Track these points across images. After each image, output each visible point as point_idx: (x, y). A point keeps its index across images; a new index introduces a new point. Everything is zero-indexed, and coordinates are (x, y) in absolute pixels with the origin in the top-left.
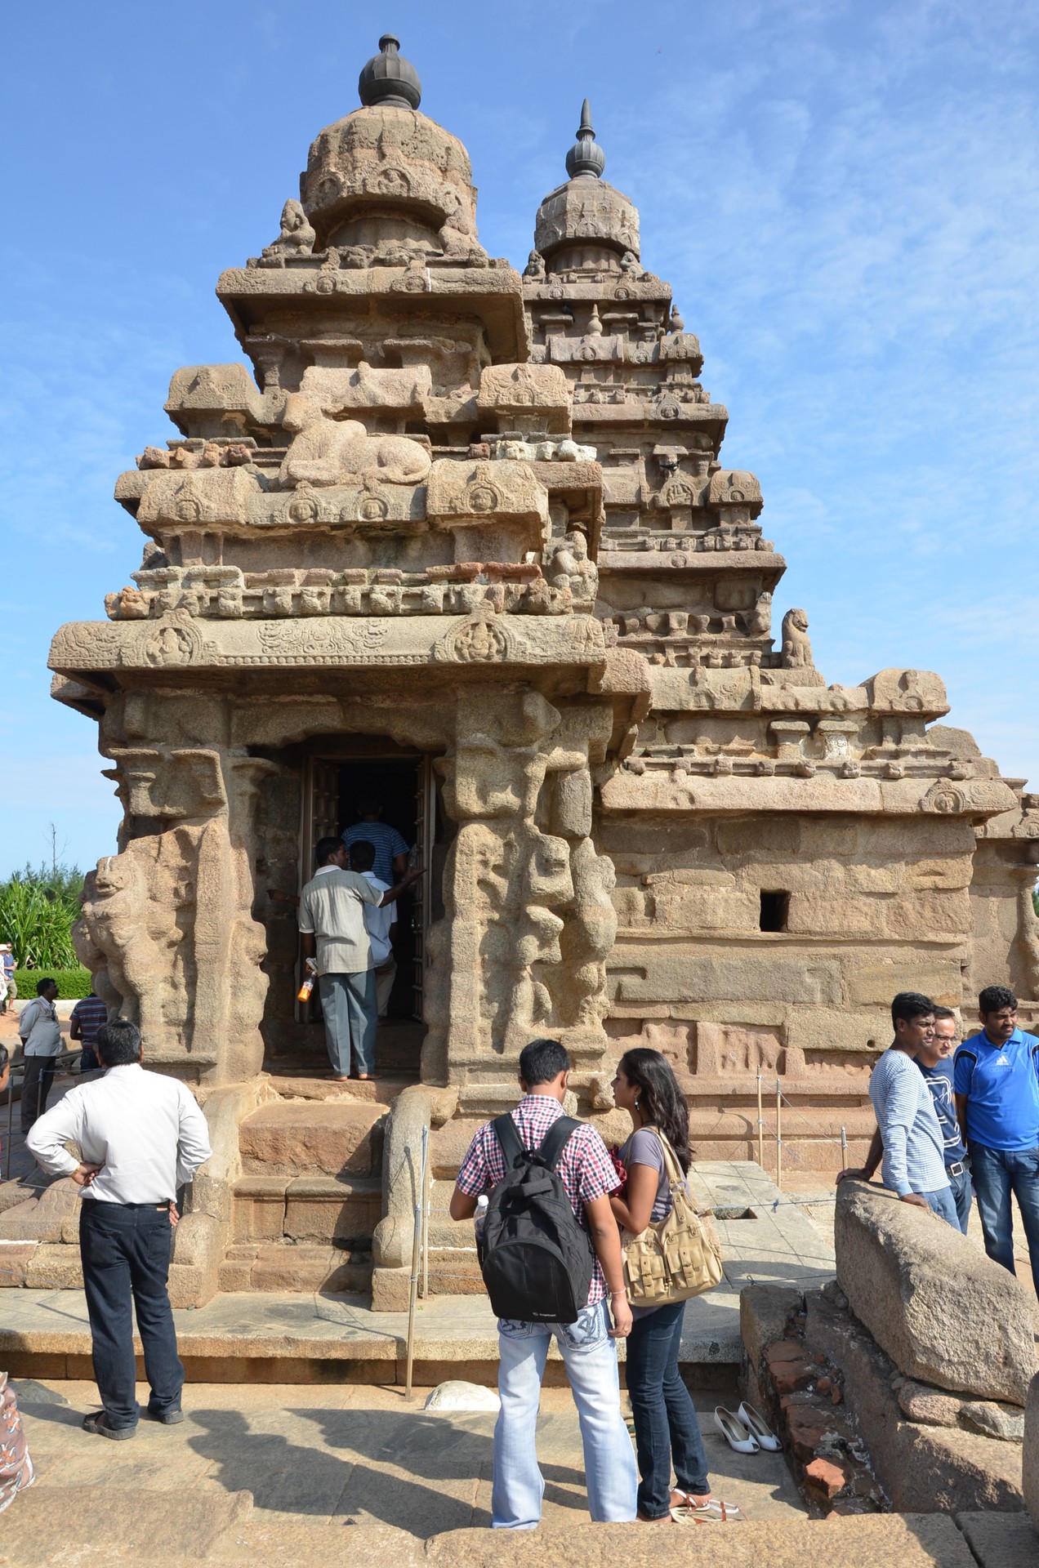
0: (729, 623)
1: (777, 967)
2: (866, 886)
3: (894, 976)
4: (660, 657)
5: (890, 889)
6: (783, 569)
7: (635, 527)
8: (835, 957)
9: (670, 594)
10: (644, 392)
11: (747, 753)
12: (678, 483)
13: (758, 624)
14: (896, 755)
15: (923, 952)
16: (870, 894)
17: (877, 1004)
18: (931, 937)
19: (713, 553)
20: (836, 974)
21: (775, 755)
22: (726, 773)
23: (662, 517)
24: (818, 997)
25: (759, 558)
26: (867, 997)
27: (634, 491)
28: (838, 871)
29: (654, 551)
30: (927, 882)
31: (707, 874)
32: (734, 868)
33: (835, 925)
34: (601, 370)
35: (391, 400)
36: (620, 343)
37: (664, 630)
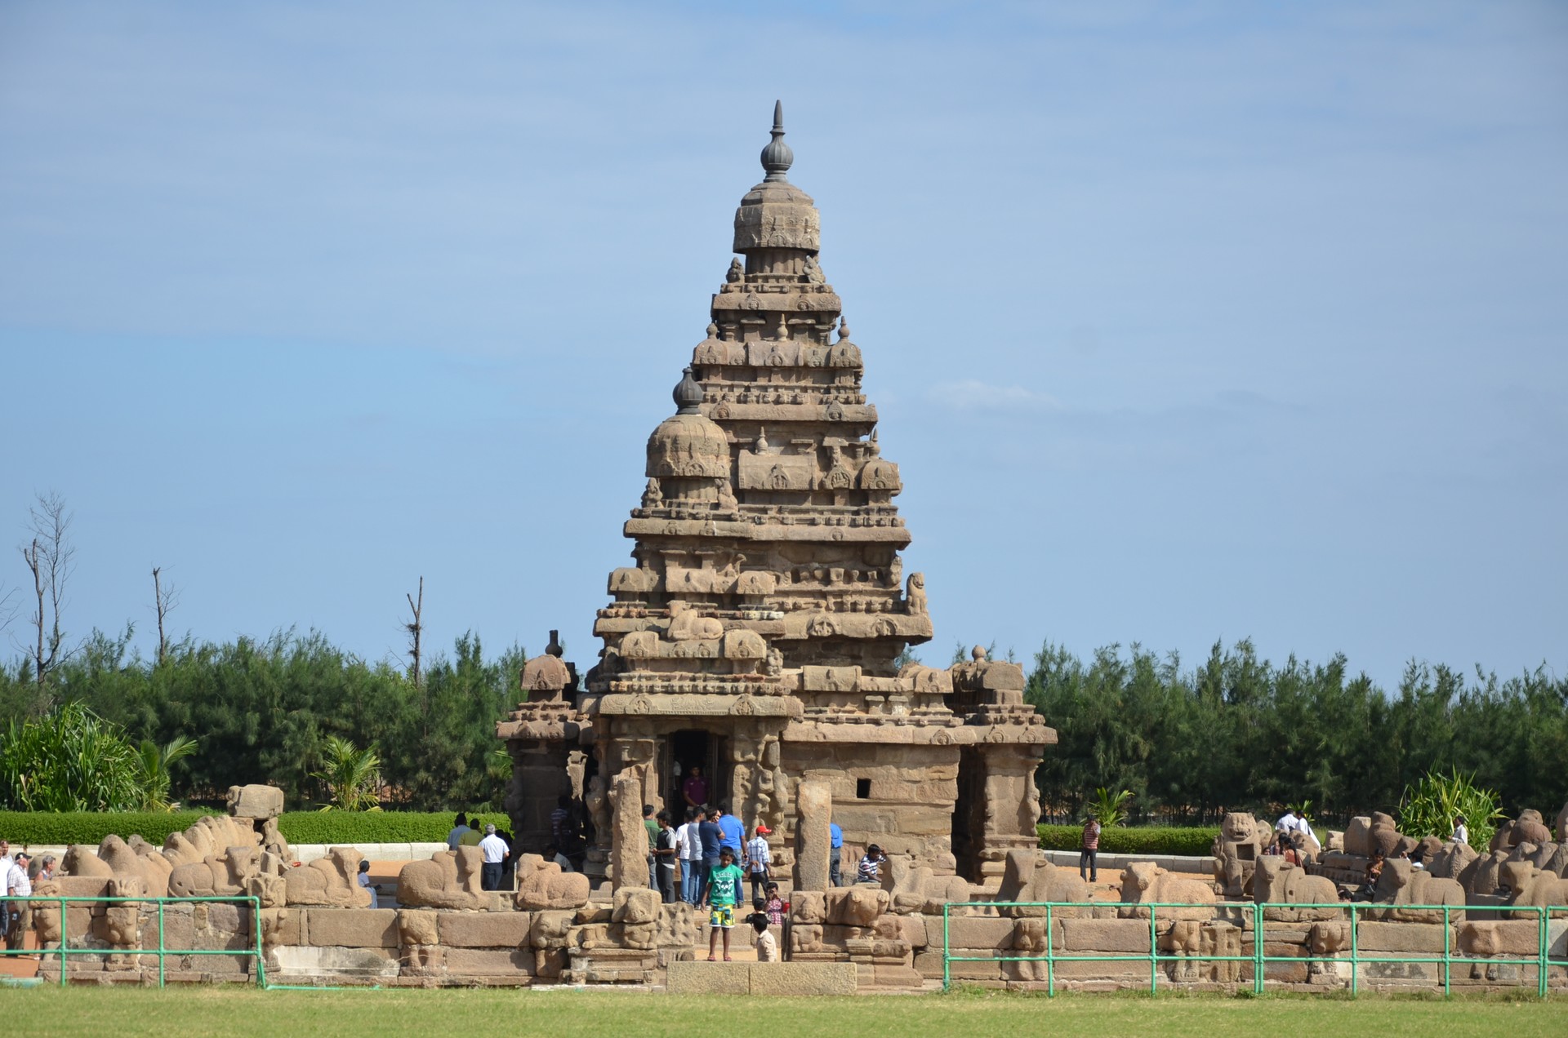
0: (873, 576)
1: (864, 815)
2: (907, 777)
3: (919, 820)
4: (823, 603)
5: (918, 779)
6: (910, 542)
7: (807, 505)
8: (892, 810)
9: (832, 555)
10: (818, 389)
11: (853, 712)
12: (839, 472)
13: (891, 580)
14: (925, 714)
15: (933, 809)
16: (908, 781)
17: (911, 833)
18: (937, 801)
19: (862, 528)
20: (892, 819)
21: (867, 712)
22: (842, 723)
23: (826, 495)
24: (883, 829)
25: (893, 534)
26: (906, 830)
27: (808, 480)
28: (894, 770)
29: (821, 526)
30: (936, 775)
31: (832, 771)
32: (845, 768)
33: (891, 796)
34: (787, 371)
35: (702, 589)
36: (801, 349)
37: (827, 580)
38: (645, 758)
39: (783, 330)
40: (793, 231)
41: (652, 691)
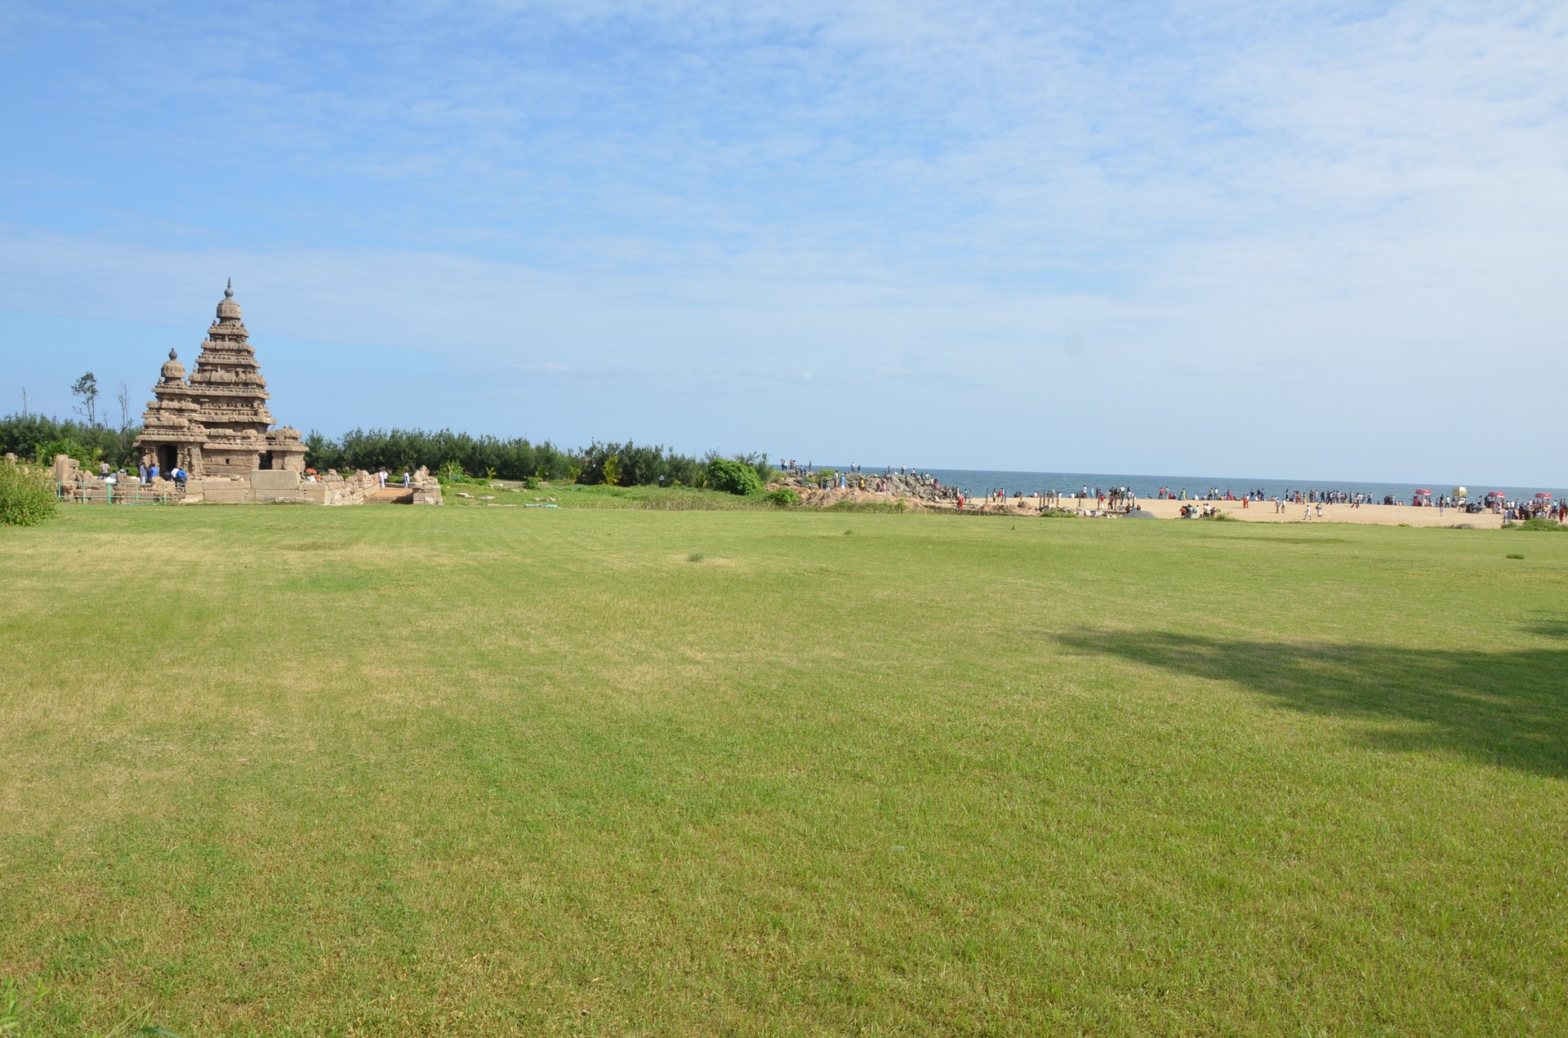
1: (228, 469)
2: (239, 458)
7: (231, 386)
8: (235, 467)
9: (238, 400)
10: (237, 355)
11: (225, 441)
12: (242, 377)
13: (254, 407)
14: (244, 442)
15: (247, 467)
16: (240, 460)
18: (248, 465)
19: (250, 393)
20: (235, 469)
21: (229, 441)
22: (221, 444)
23: (236, 384)
25: (261, 395)
26: (239, 473)
27: (231, 380)
28: (236, 457)
29: (231, 392)
30: (248, 458)
31: (218, 457)
32: (222, 456)
33: (235, 463)
34: (227, 350)
35: (172, 407)
36: (233, 345)
37: (236, 407)
38: (153, 452)
39: (227, 339)
40: (231, 313)
41: (153, 434)
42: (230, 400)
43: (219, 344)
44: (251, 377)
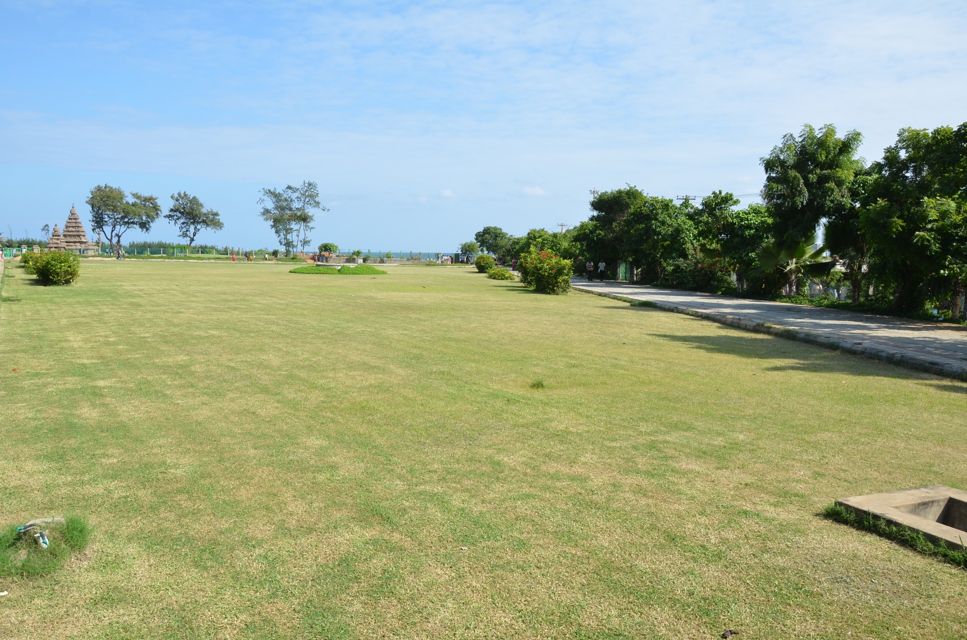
34: (73, 222)
35: (56, 238)
37: (76, 237)
39: (73, 219)
41: (51, 245)
42: (74, 236)
43: (71, 221)
44: (80, 229)
